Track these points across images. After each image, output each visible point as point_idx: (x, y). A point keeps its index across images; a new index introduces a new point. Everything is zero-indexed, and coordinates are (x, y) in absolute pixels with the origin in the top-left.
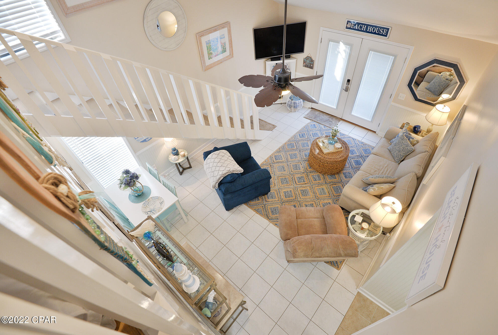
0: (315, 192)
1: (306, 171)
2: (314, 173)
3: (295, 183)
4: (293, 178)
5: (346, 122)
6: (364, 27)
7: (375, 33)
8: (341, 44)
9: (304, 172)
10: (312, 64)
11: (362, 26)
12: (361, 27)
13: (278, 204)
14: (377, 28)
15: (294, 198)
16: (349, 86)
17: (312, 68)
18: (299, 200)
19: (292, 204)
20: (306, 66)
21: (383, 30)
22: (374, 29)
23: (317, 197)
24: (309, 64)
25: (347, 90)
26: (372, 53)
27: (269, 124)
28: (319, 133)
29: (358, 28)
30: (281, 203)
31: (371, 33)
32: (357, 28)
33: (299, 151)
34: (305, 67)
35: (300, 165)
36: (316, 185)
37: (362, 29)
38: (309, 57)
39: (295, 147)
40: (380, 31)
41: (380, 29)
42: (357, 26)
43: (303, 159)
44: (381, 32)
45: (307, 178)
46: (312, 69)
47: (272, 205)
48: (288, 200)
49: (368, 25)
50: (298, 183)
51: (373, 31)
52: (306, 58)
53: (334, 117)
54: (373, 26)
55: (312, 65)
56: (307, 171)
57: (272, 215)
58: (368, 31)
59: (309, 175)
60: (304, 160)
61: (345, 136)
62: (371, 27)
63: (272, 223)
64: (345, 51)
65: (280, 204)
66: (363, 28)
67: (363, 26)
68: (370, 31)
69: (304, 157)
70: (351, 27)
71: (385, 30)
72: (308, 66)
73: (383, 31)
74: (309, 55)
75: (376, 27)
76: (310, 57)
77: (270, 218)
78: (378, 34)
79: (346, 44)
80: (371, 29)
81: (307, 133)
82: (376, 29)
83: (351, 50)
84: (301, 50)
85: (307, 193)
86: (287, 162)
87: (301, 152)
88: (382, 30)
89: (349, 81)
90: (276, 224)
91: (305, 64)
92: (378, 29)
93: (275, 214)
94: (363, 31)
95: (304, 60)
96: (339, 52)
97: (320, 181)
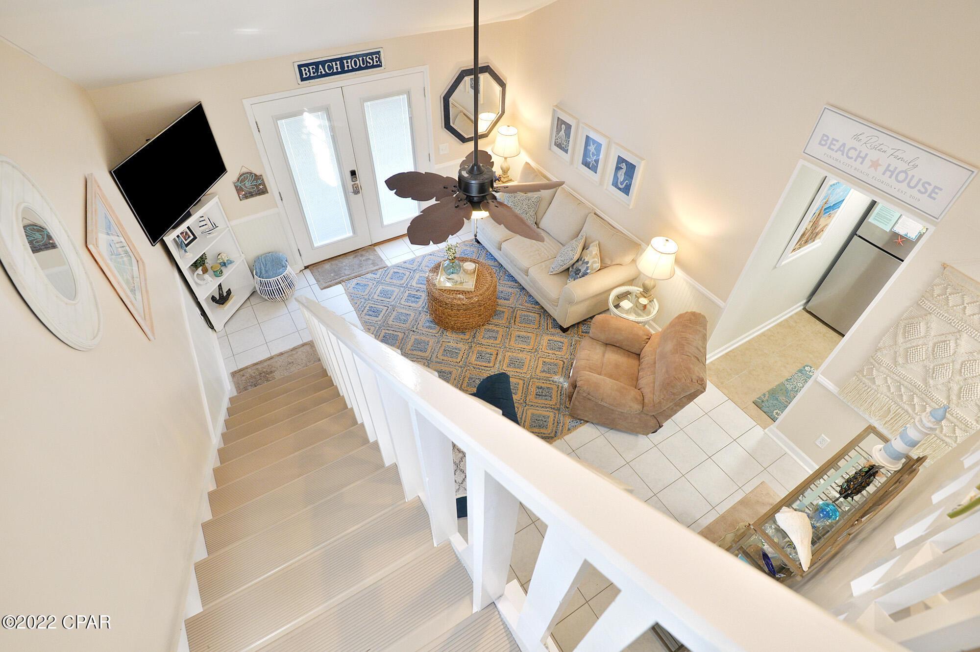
0: (521, 349)
1: (467, 341)
2: (477, 333)
3: (489, 369)
4: (475, 366)
5: (384, 244)
6: (336, 65)
7: (360, 69)
8: (306, 115)
9: (470, 346)
10: (260, 184)
11: (332, 64)
12: (330, 68)
13: (526, 412)
14: (361, 59)
15: (521, 382)
16: (358, 182)
17: (264, 191)
18: (529, 377)
19: (532, 390)
20: (249, 195)
21: (371, 57)
22: (355, 62)
23: (533, 351)
24: (253, 188)
25: (356, 191)
26: (367, 104)
27: (292, 351)
28: (384, 287)
29: (325, 71)
30: (525, 406)
31: (353, 70)
32: (323, 73)
33: (412, 333)
34: (246, 197)
35: (449, 344)
36: (507, 341)
37: (335, 71)
38: (246, 173)
39: (399, 334)
40: (367, 62)
41: (365, 58)
42: (322, 69)
43: (437, 335)
44: (370, 63)
45: (486, 347)
46: (267, 194)
47: (525, 422)
48: (523, 394)
49: (341, 60)
50: (491, 365)
51: (356, 65)
52: (238, 180)
53: (357, 251)
54: (351, 57)
55: (261, 187)
56: (470, 341)
57: (547, 428)
58: (346, 69)
59: (478, 342)
60: (439, 334)
61: (420, 260)
62: (349, 61)
63: (565, 435)
64: (320, 126)
65: (526, 408)
66: (335, 69)
67: (334, 63)
68: (350, 68)
69: (434, 331)
70: (310, 74)
71: (374, 56)
72: (253, 194)
73: (372, 60)
74: (244, 170)
75: (357, 56)
76: (248, 173)
77: (552, 435)
78: (367, 68)
79: (312, 110)
80: (349, 64)
81: (373, 302)
82: (359, 60)
83: (329, 119)
84: (217, 168)
85: (518, 360)
86: (429, 361)
87: (417, 330)
88: (369, 58)
89: (353, 173)
90: (569, 429)
91: (244, 193)
92: (363, 59)
93: (545, 424)
94: (338, 73)
95: (236, 187)
96: (309, 134)
97: (501, 333)
